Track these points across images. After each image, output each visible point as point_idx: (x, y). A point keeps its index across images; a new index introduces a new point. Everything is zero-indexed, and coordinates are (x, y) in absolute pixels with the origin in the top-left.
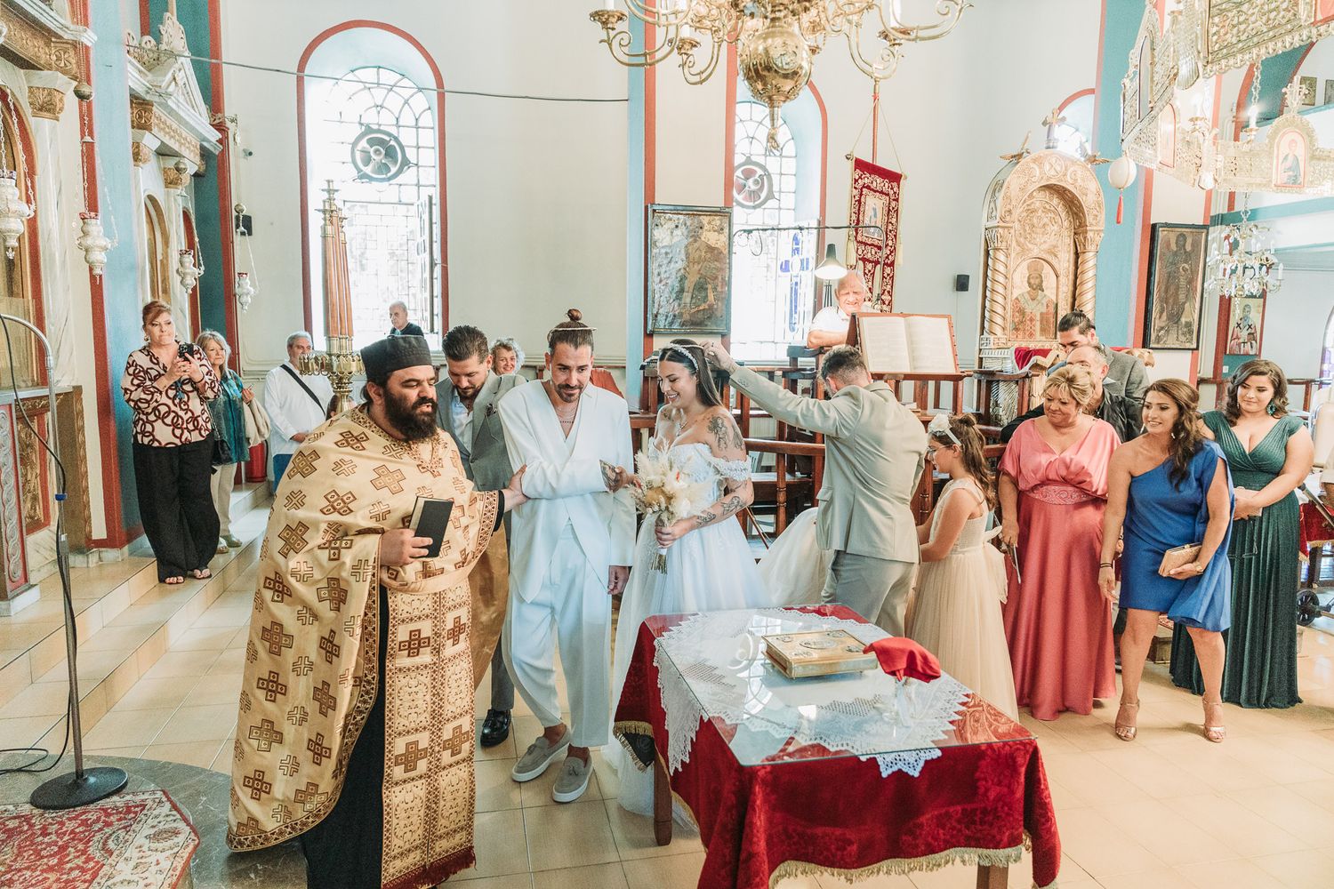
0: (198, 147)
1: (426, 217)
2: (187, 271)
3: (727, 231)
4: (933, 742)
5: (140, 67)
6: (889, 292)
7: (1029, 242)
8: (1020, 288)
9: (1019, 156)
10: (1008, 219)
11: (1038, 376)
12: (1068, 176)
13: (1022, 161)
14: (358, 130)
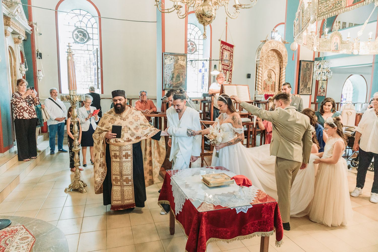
0: (25, 32)
1: (96, 54)
2: (23, 69)
3: (186, 61)
4: (250, 203)
5: (6, 7)
6: (230, 78)
7: (268, 65)
8: (265, 77)
9: (265, 41)
10: (262, 58)
11: (271, 102)
12: (278, 47)
13: (266, 42)
14: (74, 28)
